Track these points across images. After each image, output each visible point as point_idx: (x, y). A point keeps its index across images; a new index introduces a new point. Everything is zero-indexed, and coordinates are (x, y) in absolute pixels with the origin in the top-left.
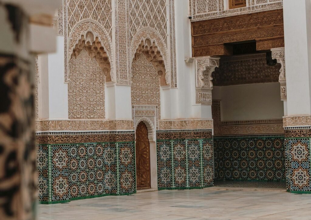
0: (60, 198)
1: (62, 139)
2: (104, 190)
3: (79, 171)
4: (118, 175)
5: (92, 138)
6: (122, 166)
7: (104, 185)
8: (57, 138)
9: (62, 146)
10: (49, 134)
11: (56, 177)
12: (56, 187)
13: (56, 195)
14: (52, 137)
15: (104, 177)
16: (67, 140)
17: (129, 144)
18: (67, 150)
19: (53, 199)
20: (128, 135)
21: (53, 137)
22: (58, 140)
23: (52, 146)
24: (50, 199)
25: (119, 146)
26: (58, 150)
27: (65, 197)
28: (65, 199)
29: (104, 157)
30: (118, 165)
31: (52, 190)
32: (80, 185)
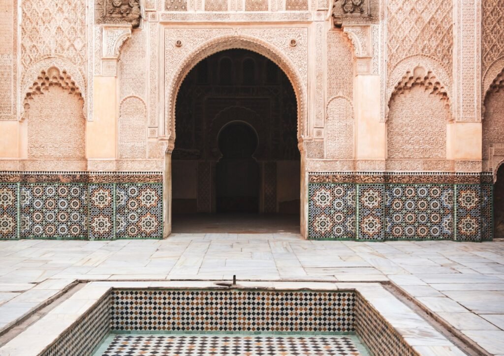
0: (369, 236)
1: (374, 179)
2: (441, 234)
3: (404, 211)
4: (455, 219)
5: (425, 179)
6: (461, 211)
7: (441, 228)
8: (367, 178)
9: (374, 185)
10: (357, 174)
11: (365, 216)
12: (364, 225)
13: (364, 234)
14: (360, 176)
15: (442, 221)
16: (381, 180)
17: (474, 186)
18: (380, 190)
19: (361, 237)
20: (474, 177)
21: (362, 177)
22: (368, 180)
23: (360, 185)
24: (357, 236)
25: (457, 189)
26: (367, 189)
27: (375, 237)
28: (376, 238)
29: (443, 199)
30: (455, 209)
31: (360, 228)
32: (406, 226)
